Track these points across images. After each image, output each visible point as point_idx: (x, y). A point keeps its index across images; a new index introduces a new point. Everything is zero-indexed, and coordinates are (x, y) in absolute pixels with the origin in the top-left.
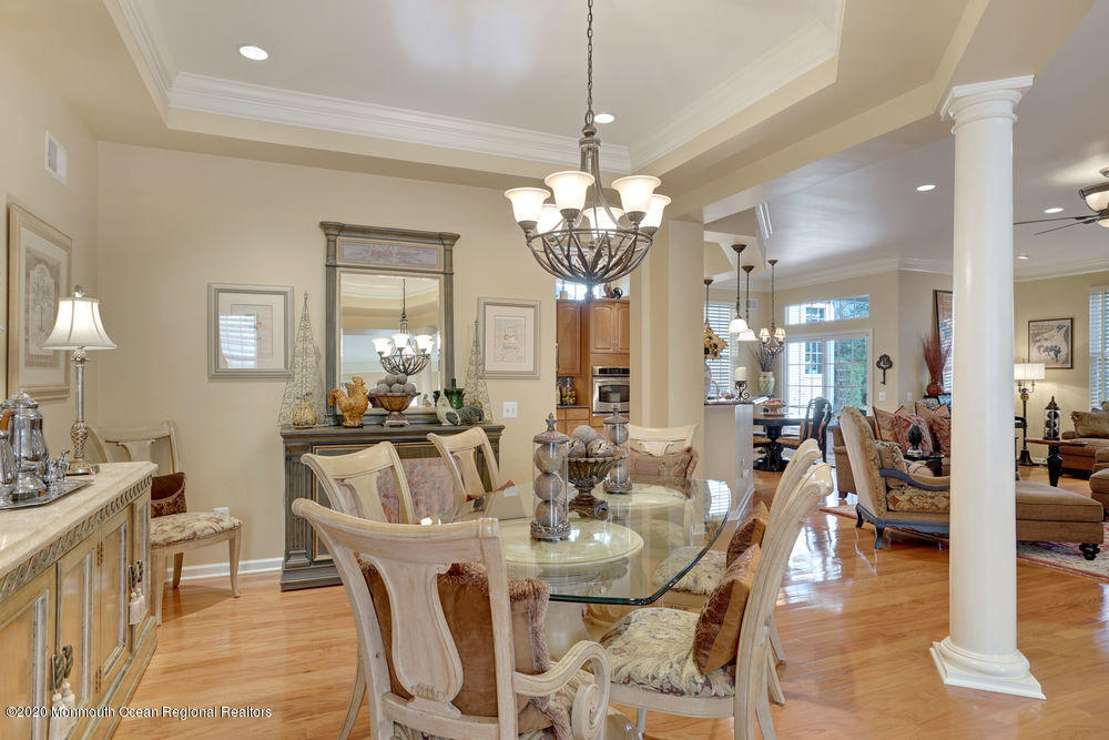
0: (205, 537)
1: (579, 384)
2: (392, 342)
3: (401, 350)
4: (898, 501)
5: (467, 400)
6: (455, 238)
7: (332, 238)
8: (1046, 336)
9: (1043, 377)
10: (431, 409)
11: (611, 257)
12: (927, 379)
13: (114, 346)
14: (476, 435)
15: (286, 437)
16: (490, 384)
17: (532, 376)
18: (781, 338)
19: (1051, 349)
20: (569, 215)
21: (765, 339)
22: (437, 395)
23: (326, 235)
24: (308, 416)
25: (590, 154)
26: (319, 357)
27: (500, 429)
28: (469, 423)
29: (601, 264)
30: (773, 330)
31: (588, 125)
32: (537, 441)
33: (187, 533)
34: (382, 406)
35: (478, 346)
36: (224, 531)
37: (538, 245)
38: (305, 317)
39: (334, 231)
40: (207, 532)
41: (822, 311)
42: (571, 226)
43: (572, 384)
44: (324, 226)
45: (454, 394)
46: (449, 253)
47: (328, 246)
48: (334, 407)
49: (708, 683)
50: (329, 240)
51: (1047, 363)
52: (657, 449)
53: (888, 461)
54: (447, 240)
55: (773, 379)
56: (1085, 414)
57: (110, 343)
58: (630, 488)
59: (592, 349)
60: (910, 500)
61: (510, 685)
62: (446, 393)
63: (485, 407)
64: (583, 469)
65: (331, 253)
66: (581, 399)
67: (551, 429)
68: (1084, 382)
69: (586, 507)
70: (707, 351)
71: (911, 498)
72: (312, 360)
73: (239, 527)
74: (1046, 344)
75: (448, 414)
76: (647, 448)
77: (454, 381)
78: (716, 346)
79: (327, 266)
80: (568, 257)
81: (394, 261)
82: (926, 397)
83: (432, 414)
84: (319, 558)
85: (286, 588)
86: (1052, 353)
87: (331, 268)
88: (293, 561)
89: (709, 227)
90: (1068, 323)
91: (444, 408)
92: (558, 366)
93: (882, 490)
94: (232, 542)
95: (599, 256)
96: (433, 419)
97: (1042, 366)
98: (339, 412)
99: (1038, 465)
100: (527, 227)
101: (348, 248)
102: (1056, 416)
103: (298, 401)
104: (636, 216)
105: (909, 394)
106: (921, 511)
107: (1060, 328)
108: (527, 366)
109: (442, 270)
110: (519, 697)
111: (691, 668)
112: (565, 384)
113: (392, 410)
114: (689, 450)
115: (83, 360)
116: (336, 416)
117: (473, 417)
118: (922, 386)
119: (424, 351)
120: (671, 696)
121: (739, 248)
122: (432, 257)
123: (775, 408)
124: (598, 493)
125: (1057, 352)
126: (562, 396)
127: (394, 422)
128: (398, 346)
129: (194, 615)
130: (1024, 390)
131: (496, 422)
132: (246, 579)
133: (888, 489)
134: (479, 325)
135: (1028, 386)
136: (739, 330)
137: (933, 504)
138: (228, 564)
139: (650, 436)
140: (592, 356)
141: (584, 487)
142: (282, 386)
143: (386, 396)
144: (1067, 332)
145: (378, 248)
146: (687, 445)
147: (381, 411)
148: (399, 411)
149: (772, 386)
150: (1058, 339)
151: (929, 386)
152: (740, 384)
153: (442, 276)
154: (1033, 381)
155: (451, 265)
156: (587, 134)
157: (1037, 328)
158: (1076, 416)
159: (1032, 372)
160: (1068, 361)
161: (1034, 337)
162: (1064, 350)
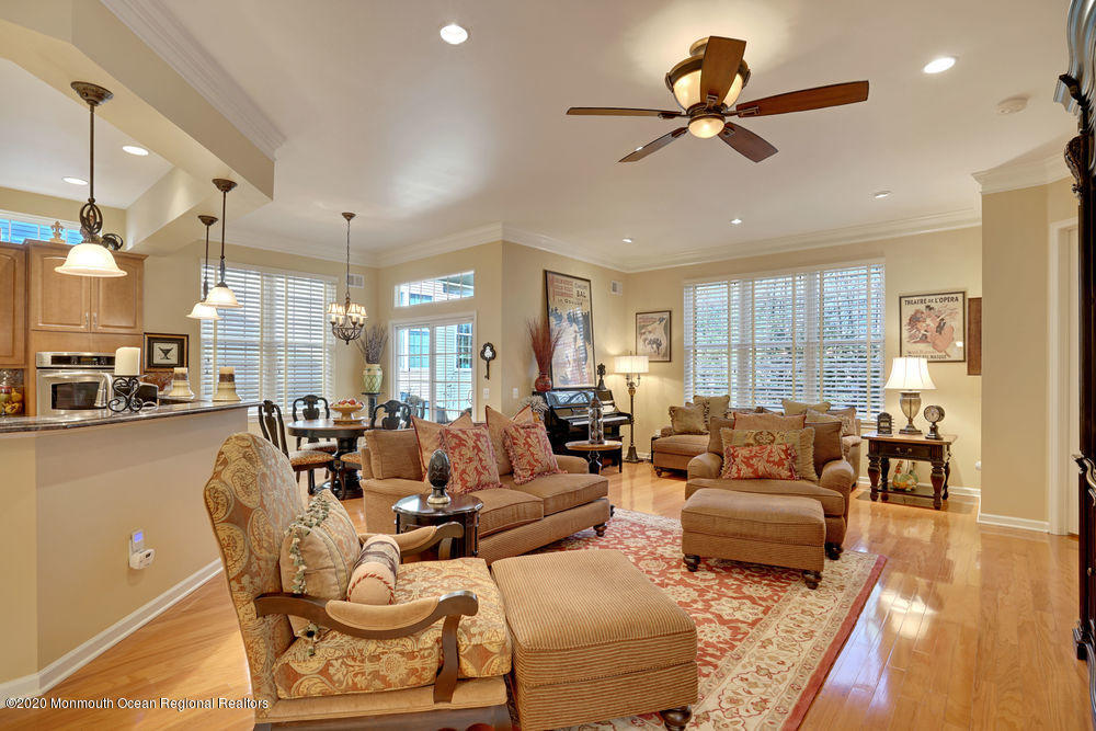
4: (296, 676)
8: (650, 328)
9: (647, 371)
12: (536, 373)
19: (654, 342)
51: (650, 356)
55: (379, 373)
56: (680, 409)
60: (324, 672)
68: (680, 375)
71: (329, 664)
74: (651, 337)
82: (534, 393)
86: (655, 346)
90: (666, 316)
97: (646, 359)
99: (642, 461)
105: (516, 390)
106: (352, 694)
107: (661, 320)
118: (530, 379)
123: (348, 412)
130: (632, 384)
135: (635, 380)
137: (376, 675)
144: (666, 326)
149: (379, 381)
150: (658, 332)
151: (537, 381)
154: (639, 374)
157: (642, 320)
158: (673, 411)
159: (638, 365)
160: (668, 355)
161: (640, 330)
162: (665, 343)
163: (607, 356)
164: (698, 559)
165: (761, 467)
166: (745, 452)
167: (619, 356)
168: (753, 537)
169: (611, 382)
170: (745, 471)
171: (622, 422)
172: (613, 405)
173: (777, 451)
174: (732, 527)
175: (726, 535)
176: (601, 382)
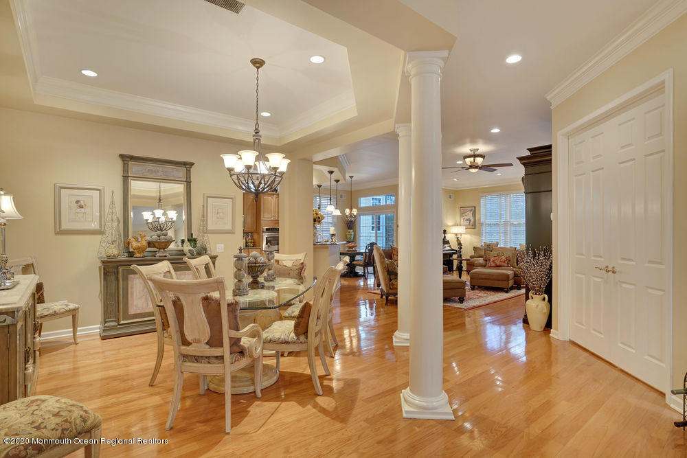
0: (60, 314)
1: (255, 236)
2: (153, 214)
3: (159, 218)
5: (198, 244)
6: (192, 164)
7: (126, 162)
8: (466, 214)
9: (464, 232)
10: (180, 248)
11: (265, 184)
13: (21, 217)
14: (205, 259)
15: (103, 262)
16: (210, 236)
17: (232, 232)
18: (355, 214)
19: (468, 220)
20: (248, 167)
21: (347, 214)
22: (183, 241)
23: (123, 161)
24: (115, 252)
25: (257, 141)
26: (119, 221)
27: (216, 257)
28: (200, 254)
29: (261, 186)
30: (351, 210)
31: (256, 129)
32: (235, 257)
33: (51, 312)
34: (155, 247)
35: (204, 217)
36: (70, 311)
37: (235, 177)
38: (112, 203)
39: (126, 159)
40: (61, 311)
41: (380, 200)
42: (248, 171)
43: (252, 236)
44: (122, 156)
45: (192, 241)
46: (188, 172)
47: (124, 167)
48: (128, 248)
49: (298, 339)
50: (124, 163)
52: (289, 264)
53: (390, 268)
54: (188, 165)
55: (353, 233)
56: (478, 248)
57: (20, 216)
58: (275, 278)
59: (262, 218)
61: (227, 333)
62: (188, 240)
63: (208, 247)
64: (255, 269)
65: (125, 169)
66: (257, 244)
67: (241, 252)
68: (479, 234)
69: (255, 285)
70: (315, 220)
72: (115, 224)
73: (78, 309)
74: (466, 218)
75: (189, 250)
76: (285, 263)
77: (192, 234)
78: (319, 218)
79: (123, 176)
80: (247, 183)
81: (160, 175)
83: (180, 251)
84: (122, 322)
85: (104, 338)
86: (468, 222)
87: (126, 178)
88: (107, 324)
89: (315, 163)
90: (473, 208)
91: (187, 247)
92: (244, 226)
93: (388, 280)
94: (74, 317)
95: (260, 183)
96: (182, 253)
97: (465, 227)
98: (131, 250)
100: (230, 170)
101: (134, 168)
102: (461, 248)
103: (108, 245)
104: (275, 169)
107: (471, 211)
108: (229, 227)
109: (185, 180)
110: (231, 338)
111: (293, 334)
112: (248, 236)
113: (160, 249)
114: (302, 264)
115: (5, 225)
116: (129, 252)
117: (202, 252)
119: (172, 219)
120: (285, 345)
121: (331, 172)
122: (181, 173)
123: (352, 247)
124: (261, 280)
125: (470, 221)
126: (246, 243)
127: (161, 255)
128: (157, 216)
129: (55, 353)
130: (458, 238)
131: (213, 254)
132: (82, 337)
133: (391, 280)
134: (205, 207)
135: (459, 236)
136: (331, 211)
138: (72, 330)
139: (286, 258)
140: (262, 221)
141: (255, 277)
142: (99, 237)
143: (156, 242)
144: (473, 212)
145: (152, 168)
146: (302, 261)
147: (155, 249)
148: (164, 249)
150: (470, 215)
152: (332, 235)
153: (185, 183)
154: (461, 234)
155: (190, 177)
156: (256, 133)
157: (463, 210)
158: (475, 248)
159: (461, 230)
160: (474, 225)
161: (462, 215)
162: (472, 220)
163: (448, 226)
164: (474, 286)
165: (498, 263)
166: (493, 259)
167: (452, 226)
168: (489, 279)
169: (448, 237)
170: (493, 264)
171: (454, 253)
172: (450, 246)
173: (503, 258)
174: (483, 277)
175: (482, 279)
176: (445, 237)
